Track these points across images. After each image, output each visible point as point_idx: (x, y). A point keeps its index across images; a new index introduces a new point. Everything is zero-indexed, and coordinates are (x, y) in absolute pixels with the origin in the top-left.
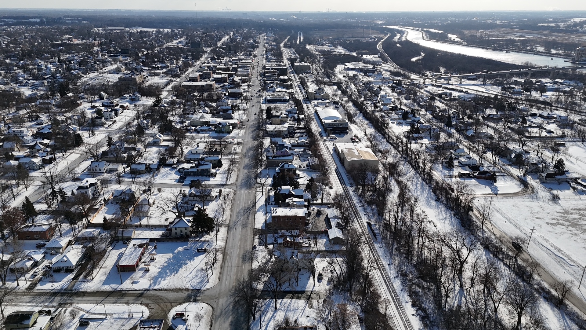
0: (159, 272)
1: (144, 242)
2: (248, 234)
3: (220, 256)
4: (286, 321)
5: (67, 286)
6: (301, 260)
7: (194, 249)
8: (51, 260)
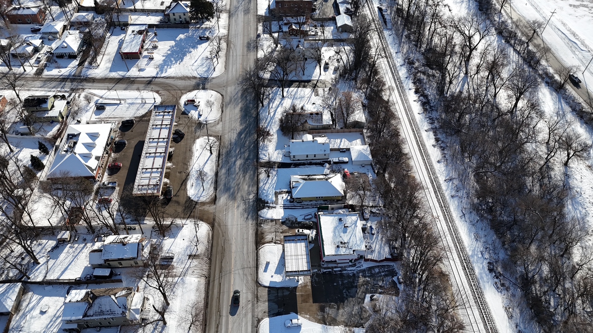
0: (164, 60)
1: (143, 28)
2: (251, 21)
3: (224, 45)
4: (294, 108)
5: (74, 72)
6: (307, 49)
7: (196, 37)
8: (50, 45)
